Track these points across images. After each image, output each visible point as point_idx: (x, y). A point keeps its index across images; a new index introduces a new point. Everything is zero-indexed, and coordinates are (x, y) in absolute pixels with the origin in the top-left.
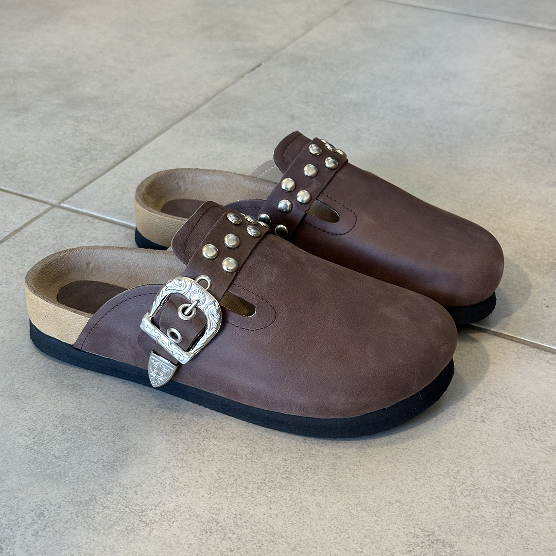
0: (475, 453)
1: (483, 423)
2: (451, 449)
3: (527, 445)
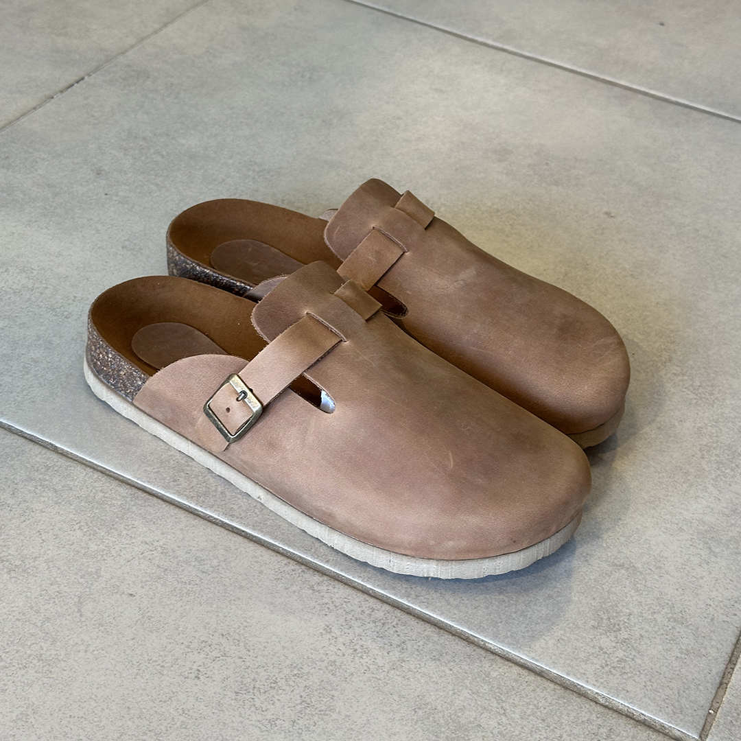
0: (170, 727)
1: (196, 679)
2: (142, 719)
3: (240, 716)
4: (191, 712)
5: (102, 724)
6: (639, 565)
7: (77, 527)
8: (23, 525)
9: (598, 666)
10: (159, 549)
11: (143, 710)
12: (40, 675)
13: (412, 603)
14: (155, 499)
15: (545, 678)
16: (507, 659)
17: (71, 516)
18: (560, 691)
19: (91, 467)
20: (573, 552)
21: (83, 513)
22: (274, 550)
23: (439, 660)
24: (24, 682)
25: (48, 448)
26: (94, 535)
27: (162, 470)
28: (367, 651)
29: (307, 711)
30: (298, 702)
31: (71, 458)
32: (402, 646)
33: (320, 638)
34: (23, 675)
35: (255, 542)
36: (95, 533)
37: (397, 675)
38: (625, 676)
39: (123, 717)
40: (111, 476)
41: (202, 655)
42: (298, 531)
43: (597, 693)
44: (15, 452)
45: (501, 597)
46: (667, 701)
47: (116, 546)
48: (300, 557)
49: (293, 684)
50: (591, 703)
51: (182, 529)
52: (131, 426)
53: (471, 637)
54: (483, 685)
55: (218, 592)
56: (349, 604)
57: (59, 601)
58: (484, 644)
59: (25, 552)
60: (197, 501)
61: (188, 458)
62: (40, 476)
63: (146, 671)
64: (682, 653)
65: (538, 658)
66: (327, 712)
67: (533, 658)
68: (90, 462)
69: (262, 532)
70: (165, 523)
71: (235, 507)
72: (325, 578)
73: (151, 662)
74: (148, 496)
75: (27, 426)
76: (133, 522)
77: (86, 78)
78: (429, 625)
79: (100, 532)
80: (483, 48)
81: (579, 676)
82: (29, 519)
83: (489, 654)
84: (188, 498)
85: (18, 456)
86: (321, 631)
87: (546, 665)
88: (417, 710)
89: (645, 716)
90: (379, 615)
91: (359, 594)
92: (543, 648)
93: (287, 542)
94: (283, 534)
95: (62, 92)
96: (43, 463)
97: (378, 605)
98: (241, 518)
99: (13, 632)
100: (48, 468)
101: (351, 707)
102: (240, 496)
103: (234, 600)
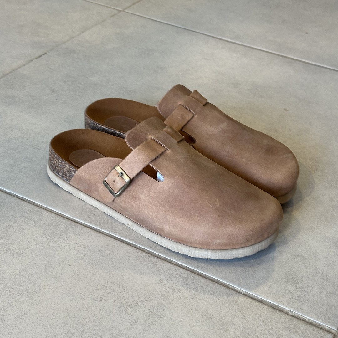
0: (88, 322)
1: (100, 302)
2: (75, 318)
3: (121, 317)
4: (98, 315)
5: (56, 320)
6: (306, 256)
7: (44, 236)
8: (19, 235)
9: (288, 299)
10: (82, 246)
11: (76, 314)
12: (28, 298)
13: (200, 270)
14: (80, 225)
15: (263, 303)
16: (245, 295)
17: (42, 232)
18: (270, 309)
19: (50, 211)
20: (274, 250)
21: (47, 230)
22: (135, 247)
23: (213, 295)
24: (20, 302)
25: (31, 203)
26: (52, 240)
27: (83, 213)
28: (179, 291)
29: (152, 316)
30: (148, 312)
31: (41, 208)
32: (196, 289)
33: (157, 285)
34: (20, 298)
35: (126, 244)
36: (52, 239)
37: (194, 301)
38: (301, 303)
39: (66, 317)
40: (60, 215)
41: (103, 291)
42: (146, 239)
43: (288, 310)
44: (16, 205)
45: (242, 268)
46: (321, 314)
47: (62, 245)
48: (148, 250)
49: (145, 304)
50: (286, 315)
51: (92, 238)
52: (69, 194)
53: (228, 285)
54: (234, 306)
55: (110, 265)
56: (171, 271)
57: (36, 267)
58: (235, 289)
59: (21, 246)
60: (99, 226)
61: (95, 208)
62: (27, 215)
63: (77, 298)
64: (327, 293)
65: (259, 294)
66: (162, 316)
67: (257, 295)
68: (50, 209)
69: (130, 239)
70: (85, 235)
71: (117, 229)
72: (159, 259)
73: (79, 294)
74: (76, 224)
75: (21, 194)
76: (70, 235)
77: (48, 53)
78: (208, 280)
79: (55, 238)
80: (226, 42)
81: (279, 302)
82: (22, 233)
83: (236, 293)
84: (95, 224)
85: (17, 206)
86: (158, 282)
87: (264, 298)
88: (204, 316)
89: (311, 320)
90: (185, 275)
91: (175, 266)
92: (262, 290)
93: (141, 244)
94: (139, 240)
95: (36, 58)
96: (29, 209)
97: (184, 271)
98: (120, 233)
99: (15, 280)
100: (31, 211)
101: (173, 314)
102: (119, 224)
103: (117, 268)
